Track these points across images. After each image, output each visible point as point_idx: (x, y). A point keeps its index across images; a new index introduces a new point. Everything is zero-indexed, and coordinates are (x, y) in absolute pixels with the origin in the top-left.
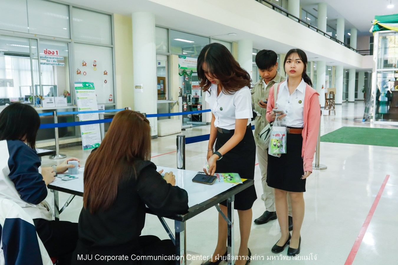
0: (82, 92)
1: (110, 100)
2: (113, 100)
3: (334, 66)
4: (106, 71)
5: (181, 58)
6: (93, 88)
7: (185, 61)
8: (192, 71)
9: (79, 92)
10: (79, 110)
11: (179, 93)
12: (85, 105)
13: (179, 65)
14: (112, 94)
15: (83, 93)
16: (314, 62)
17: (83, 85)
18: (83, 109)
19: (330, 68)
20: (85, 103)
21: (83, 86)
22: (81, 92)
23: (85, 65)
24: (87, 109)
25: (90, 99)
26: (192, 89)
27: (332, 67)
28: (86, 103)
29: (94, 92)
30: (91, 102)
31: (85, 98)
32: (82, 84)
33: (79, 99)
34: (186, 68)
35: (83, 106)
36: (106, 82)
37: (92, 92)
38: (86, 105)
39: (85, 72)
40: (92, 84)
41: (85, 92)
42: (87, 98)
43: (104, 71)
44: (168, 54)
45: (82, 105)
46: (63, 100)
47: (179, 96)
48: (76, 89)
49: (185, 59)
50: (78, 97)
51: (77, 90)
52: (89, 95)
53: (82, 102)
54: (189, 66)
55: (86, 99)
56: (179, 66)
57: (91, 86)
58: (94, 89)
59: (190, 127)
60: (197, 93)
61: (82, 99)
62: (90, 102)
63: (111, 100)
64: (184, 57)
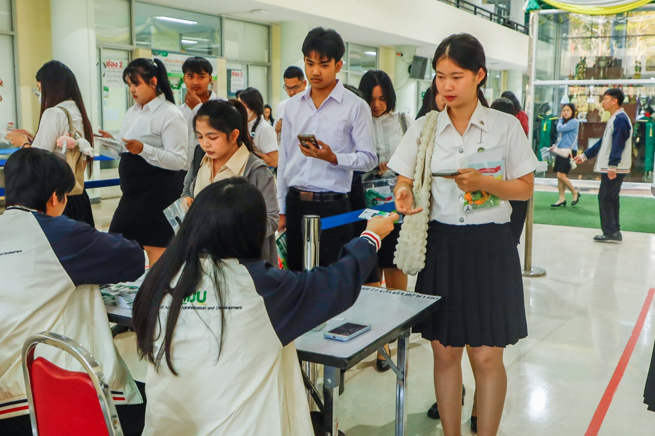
7: (166, 60)
14: (14, 122)
44: (130, 47)
54: (174, 71)
64: (165, 54)
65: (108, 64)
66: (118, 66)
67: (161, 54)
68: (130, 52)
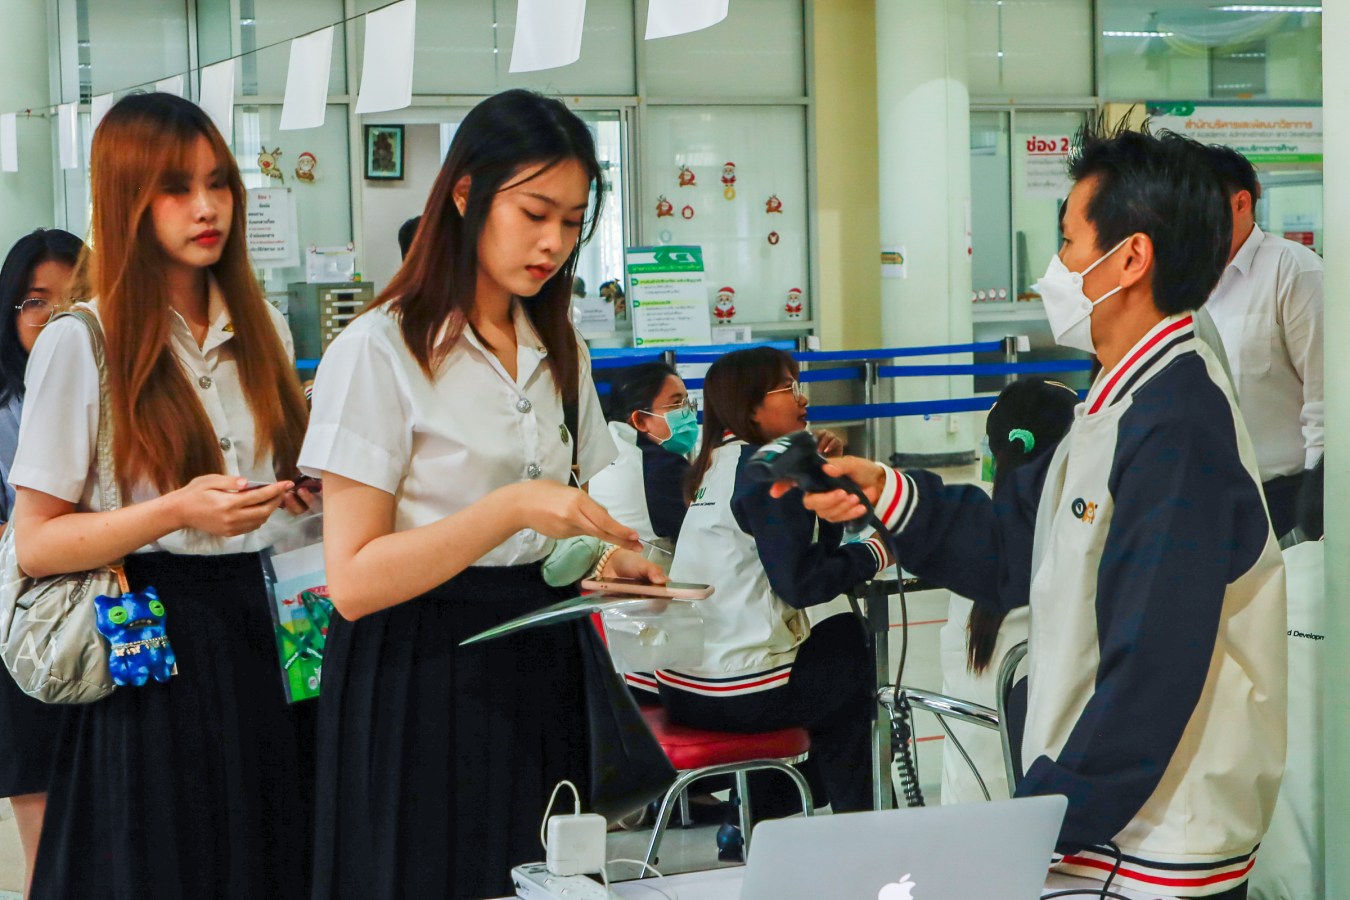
0: (653, 282)
1: (790, 309)
2: (804, 307)
4: (774, 197)
5: (1162, 114)
6: (698, 266)
9: (642, 282)
10: (638, 344)
12: (659, 327)
14: (802, 286)
15: (655, 284)
17: (655, 257)
18: (653, 341)
20: (661, 322)
21: (655, 261)
22: (648, 282)
23: (691, 181)
24: (669, 340)
25: (682, 307)
28: (665, 322)
29: (700, 280)
30: (684, 318)
31: (663, 303)
32: (654, 254)
33: (641, 307)
35: (652, 330)
36: (773, 239)
37: (692, 281)
38: (664, 327)
39: (688, 207)
40: (696, 251)
41: (662, 281)
42: (669, 302)
43: (767, 199)
44: (1089, 102)
45: (651, 328)
46: (600, 311)
48: (631, 272)
49: (1186, 119)
50: (636, 299)
51: (635, 276)
52: (676, 291)
53: (651, 317)
55: (667, 306)
57: (690, 259)
58: (702, 270)
61: (650, 306)
62: (682, 316)
63: (798, 309)
64: (1184, 109)
65: (1031, 147)
66: (1058, 149)
67: (1174, 110)
68: (1089, 114)
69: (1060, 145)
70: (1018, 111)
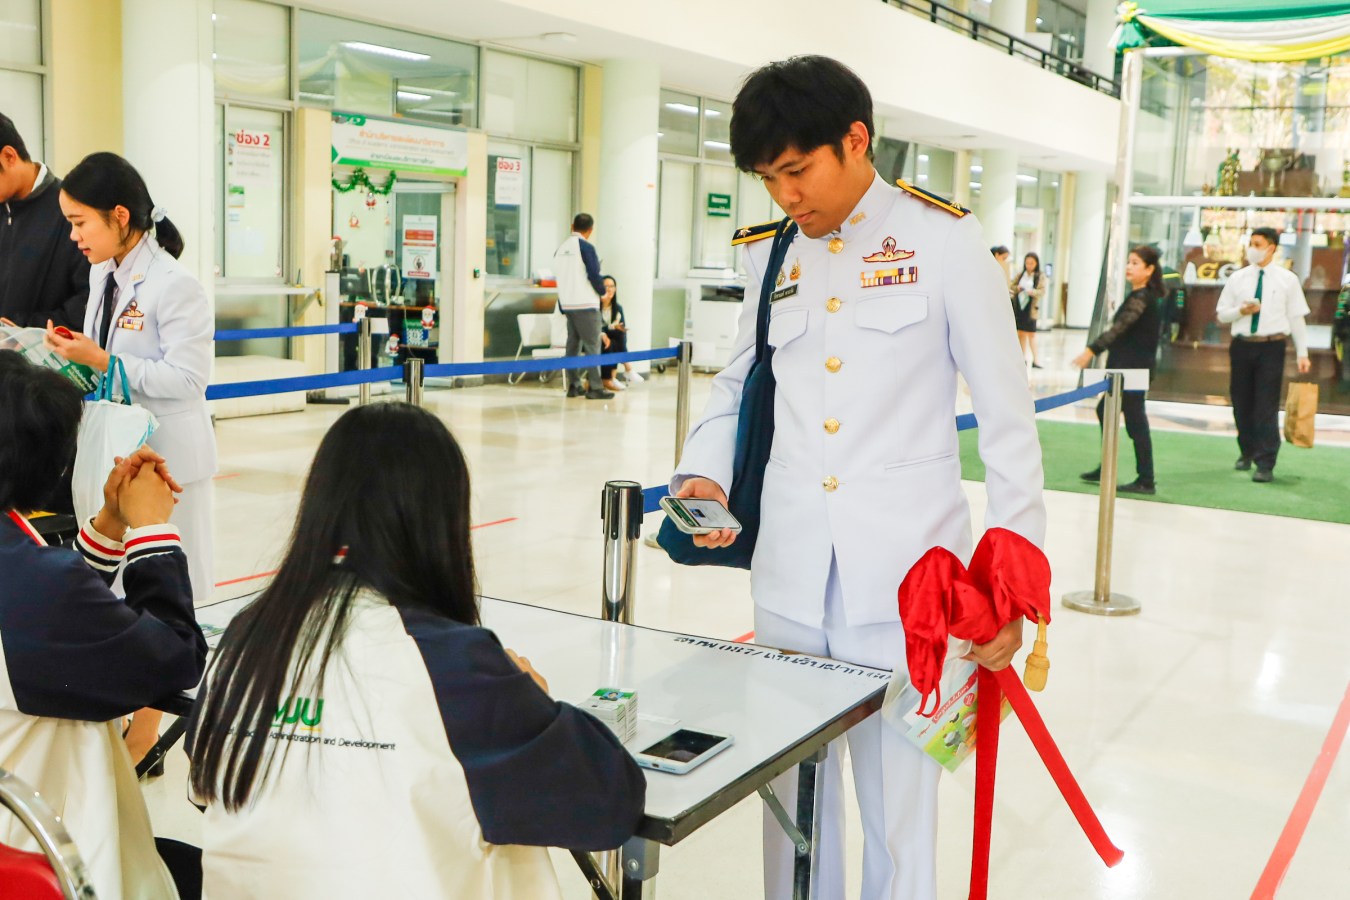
3: (1070, 174)
5: (342, 123)
7: (362, 134)
8: (393, 175)
11: (329, 257)
13: (333, 149)
16: (969, 152)
19: (1056, 177)
26: (406, 244)
27: (1060, 176)
34: (367, 163)
44: (286, 105)
47: (332, 272)
49: (359, 128)
54: (378, 157)
56: (334, 154)
59: (379, 392)
60: (421, 261)
64: (359, 120)
65: (240, 139)
66: (261, 144)
67: (352, 120)
68: (286, 114)
69: (263, 140)
70: (231, 105)
